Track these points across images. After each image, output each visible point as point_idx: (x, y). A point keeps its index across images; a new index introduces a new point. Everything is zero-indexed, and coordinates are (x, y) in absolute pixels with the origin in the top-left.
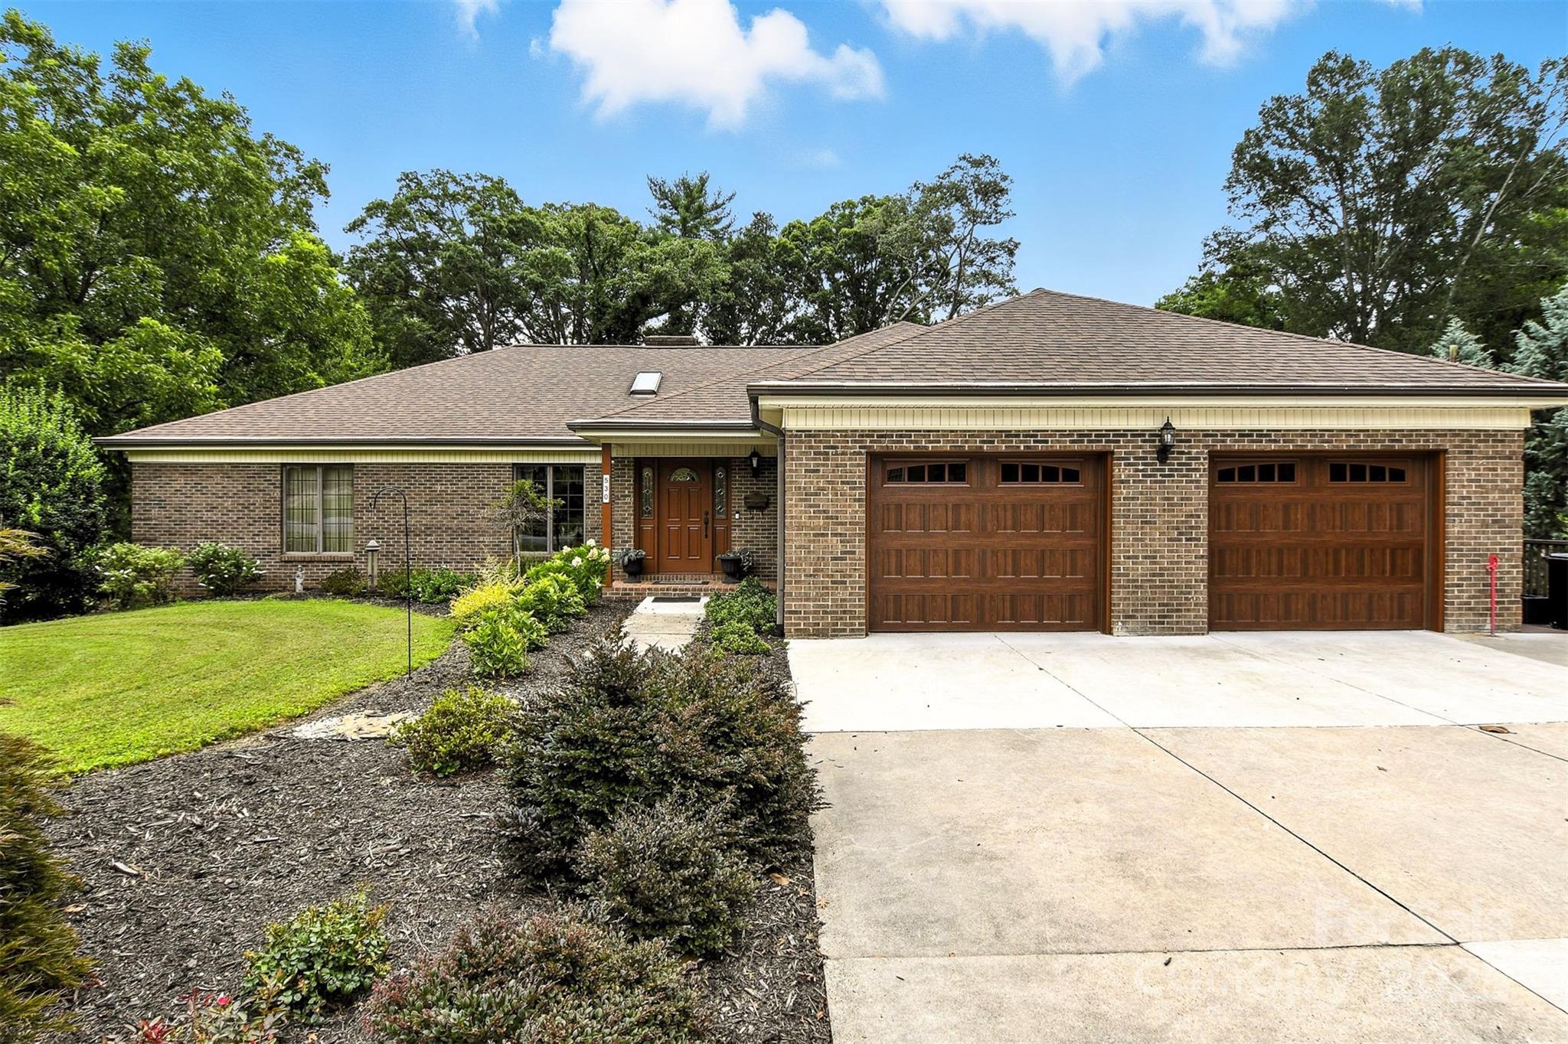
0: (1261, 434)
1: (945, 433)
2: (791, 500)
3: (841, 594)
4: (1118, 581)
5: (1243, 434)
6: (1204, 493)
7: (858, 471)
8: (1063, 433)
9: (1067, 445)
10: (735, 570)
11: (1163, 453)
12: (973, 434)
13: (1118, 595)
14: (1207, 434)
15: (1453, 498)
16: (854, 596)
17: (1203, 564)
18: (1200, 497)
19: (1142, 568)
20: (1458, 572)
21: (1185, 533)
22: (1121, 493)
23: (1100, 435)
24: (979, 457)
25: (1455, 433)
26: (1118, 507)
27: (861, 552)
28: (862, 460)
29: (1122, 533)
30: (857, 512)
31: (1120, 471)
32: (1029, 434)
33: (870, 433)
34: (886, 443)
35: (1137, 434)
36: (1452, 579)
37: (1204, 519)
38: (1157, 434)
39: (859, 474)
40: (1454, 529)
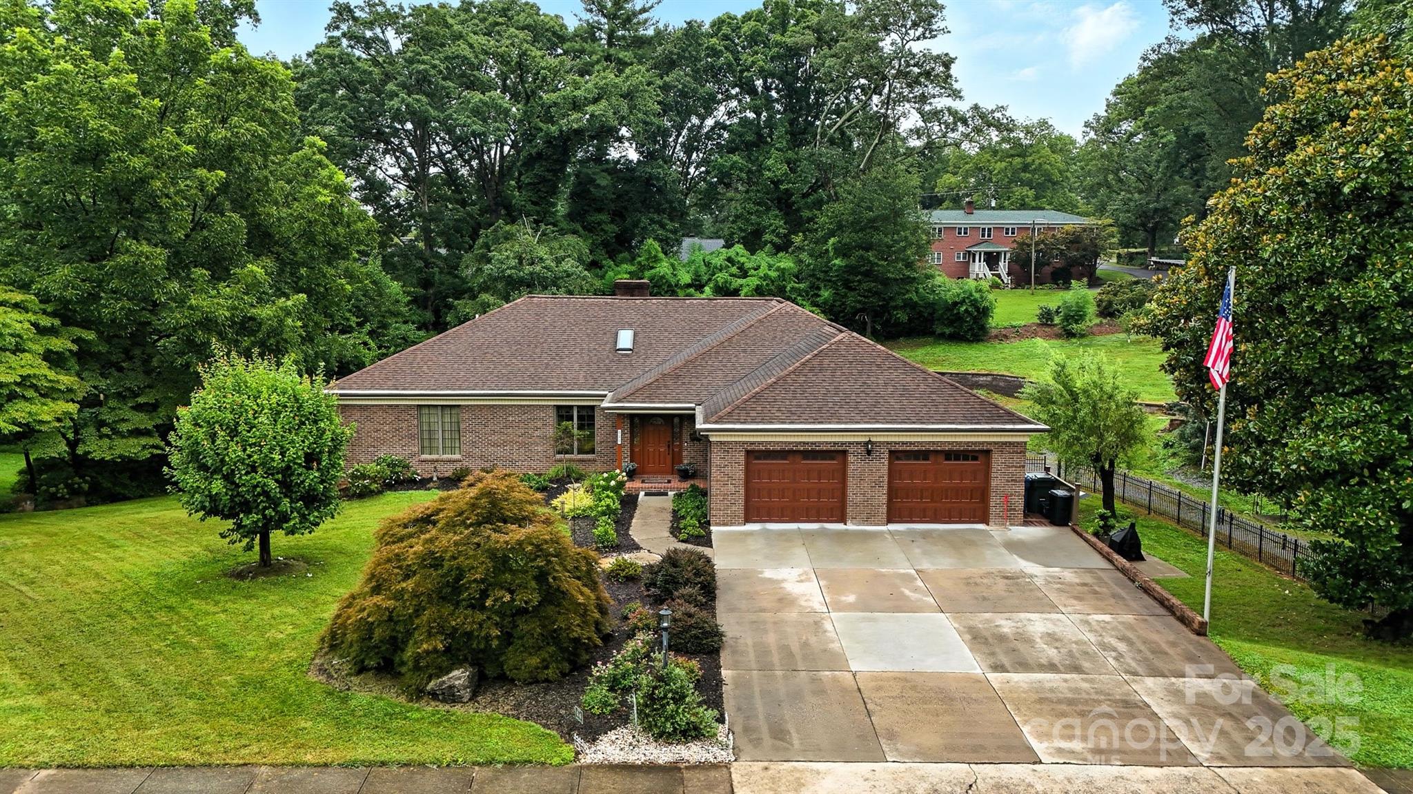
0: (911, 443)
1: (778, 443)
2: (714, 469)
3: (734, 508)
4: (849, 503)
5: (903, 443)
6: (886, 468)
7: (741, 458)
8: (827, 443)
9: (829, 447)
10: (685, 475)
11: (869, 452)
12: (790, 443)
13: (849, 509)
14: (888, 443)
15: (994, 470)
16: (739, 508)
17: (885, 497)
18: (885, 470)
19: (859, 499)
20: (994, 501)
21: (878, 484)
22: (851, 467)
23: (843, 443)
24: (791, 452)
25: (995, 443)
26: (850, 472)
27: (742, 491)
28: (743, 454)
29: (851, 482)
30: (740, 474)
31: (851, 458)
32: (813, 443)
33: (746, 443)
34: (753, 447)
35: (858, 443)
36: (992, 504)
37: (886, 478)
38: (866, 444)
39: (742, 459)
40: (993, 483)
